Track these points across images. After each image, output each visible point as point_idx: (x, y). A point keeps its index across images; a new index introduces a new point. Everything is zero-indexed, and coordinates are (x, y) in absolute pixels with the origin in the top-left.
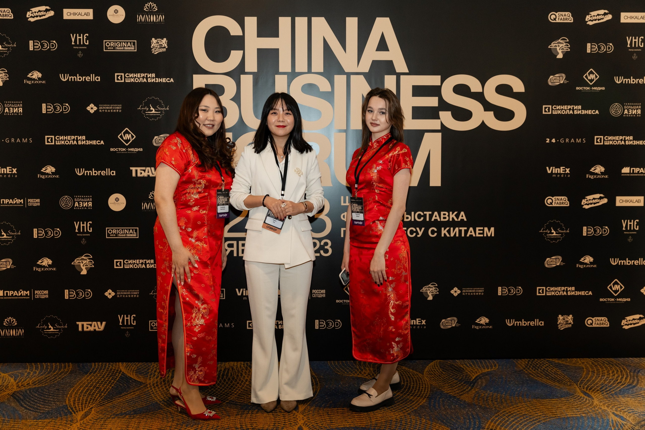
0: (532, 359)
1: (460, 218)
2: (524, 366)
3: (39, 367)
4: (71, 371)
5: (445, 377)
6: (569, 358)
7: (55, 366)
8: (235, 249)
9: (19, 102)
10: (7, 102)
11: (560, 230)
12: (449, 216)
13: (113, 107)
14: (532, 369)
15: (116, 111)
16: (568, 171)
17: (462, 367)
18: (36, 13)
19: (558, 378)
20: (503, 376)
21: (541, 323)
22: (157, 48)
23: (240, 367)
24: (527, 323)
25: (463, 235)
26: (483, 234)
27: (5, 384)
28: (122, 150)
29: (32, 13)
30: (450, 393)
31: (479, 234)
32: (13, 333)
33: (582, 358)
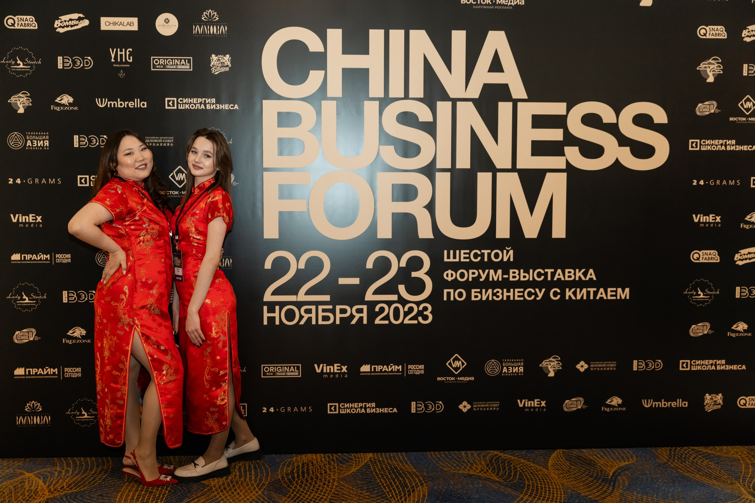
0: (674, 448)
1: (588, 276)
2: (666, 457)
3: (71, 464)
4: (112, 469)
5: (576, 474)
6: (718, 446)
7: (91, 462)
8: (313, 315)
9: (45, 133)
10: (29, 133)
11: (708, 290)
12: (575, 274)
13: (162, 139)
14: (678, 461)
15: (167, 145)
16: (718, 219)
17: (592, 458)
18: (67, 22)
19: (714, 474)
20: (647, 472)
21: (685, 404)
22: (218, 67)
23: (321, 461)
24: (668, 404)
25: (592, 298)
26: (616, 296)
27: (32, 488)
28: (174, 193)
29: (61, 22)
30: (589, 495)
31: (611, 296)
32: (37, 420)
33: (733, 445)
